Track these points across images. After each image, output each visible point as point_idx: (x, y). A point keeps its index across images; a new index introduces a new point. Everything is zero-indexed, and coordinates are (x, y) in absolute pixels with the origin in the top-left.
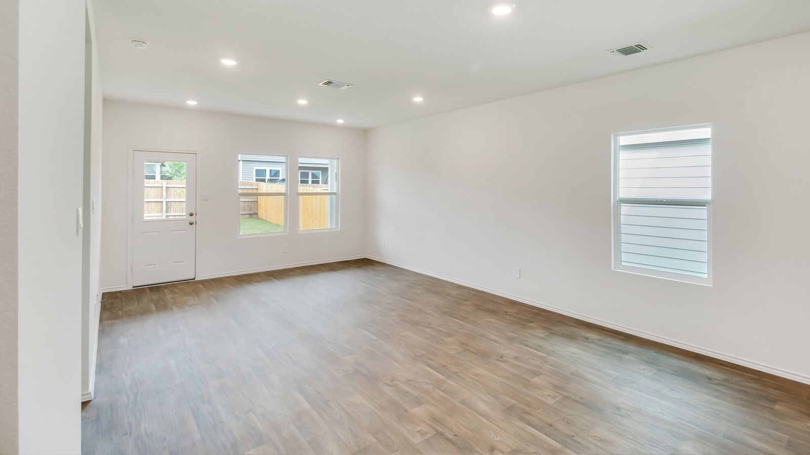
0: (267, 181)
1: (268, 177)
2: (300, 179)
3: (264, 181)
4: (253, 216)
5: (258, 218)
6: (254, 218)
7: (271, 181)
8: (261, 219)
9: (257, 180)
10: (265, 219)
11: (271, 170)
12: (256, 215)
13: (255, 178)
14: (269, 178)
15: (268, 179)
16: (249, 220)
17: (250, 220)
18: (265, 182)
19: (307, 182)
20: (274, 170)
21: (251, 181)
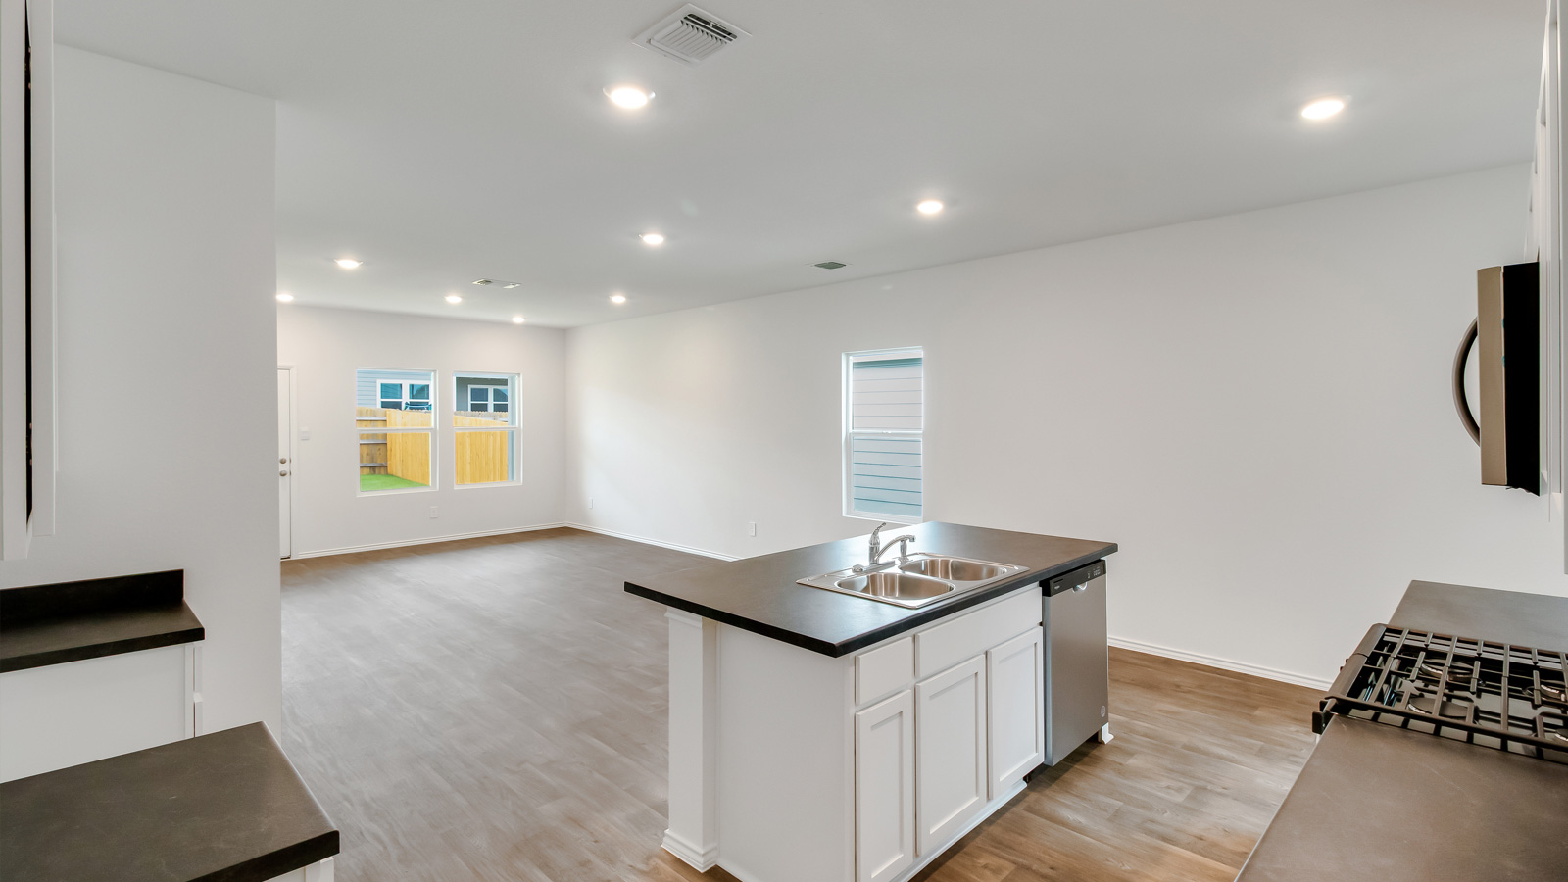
0: (403, 406)
1: (406, 398)
2: (470, 402)
3: (397, 406)
4: (377, 470)
5: (387, 474)
6: (380, 474)
7: (413, 406)
8: (392, 475)
9: (385, 405)
10: (400, 475)
11: (412, 386)
12: (382, 469)
13: (379, 400)
14: (409, 400)
15: (406, 403)
16: (369, 477)
17: (373, 477)
18: (400, 409)
19: (484, 408)
20: (417, 385)
21: (373, 408)
